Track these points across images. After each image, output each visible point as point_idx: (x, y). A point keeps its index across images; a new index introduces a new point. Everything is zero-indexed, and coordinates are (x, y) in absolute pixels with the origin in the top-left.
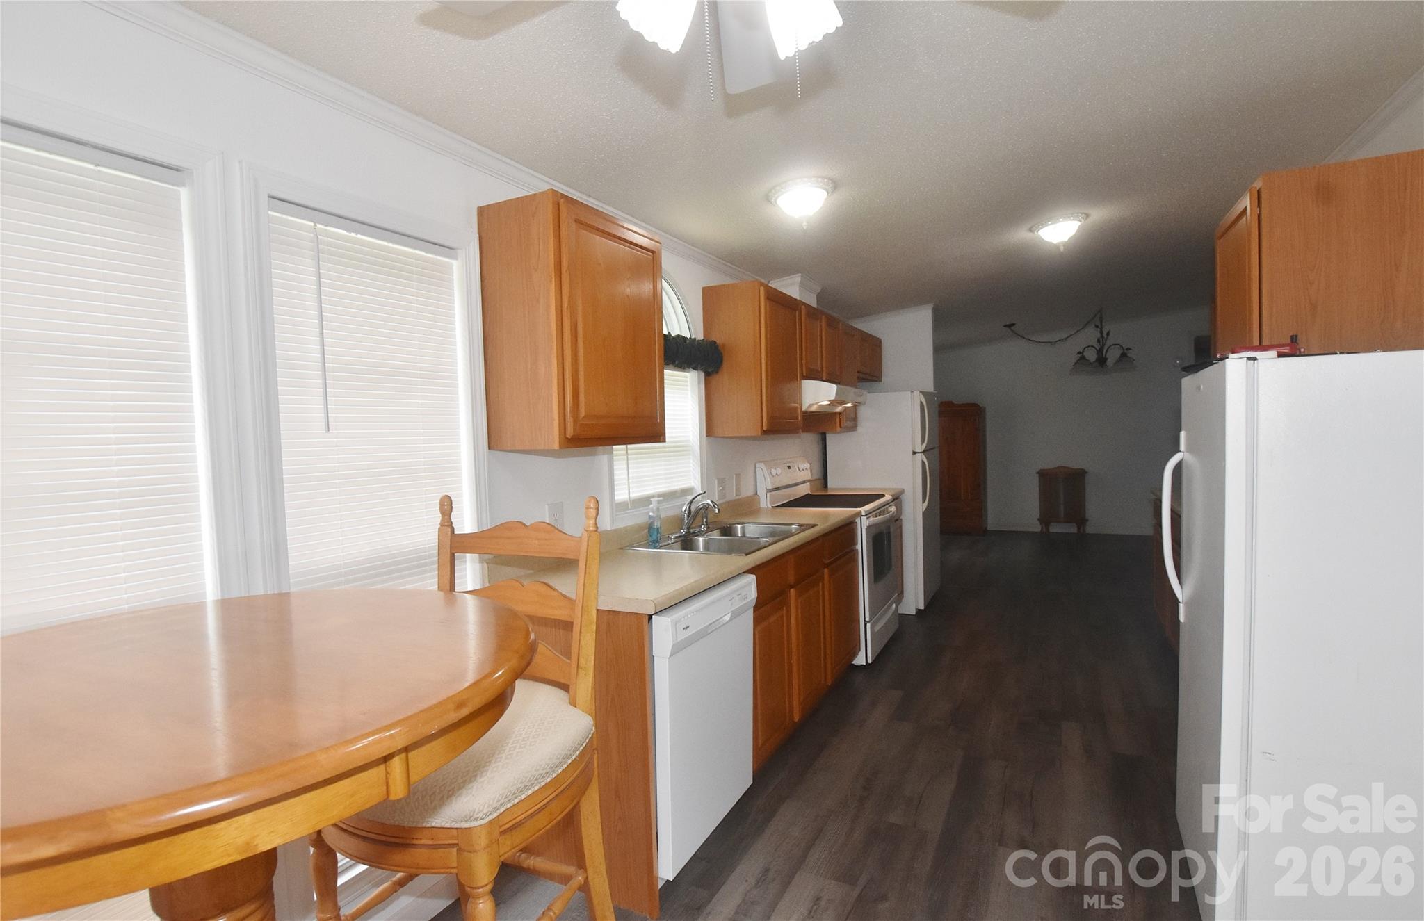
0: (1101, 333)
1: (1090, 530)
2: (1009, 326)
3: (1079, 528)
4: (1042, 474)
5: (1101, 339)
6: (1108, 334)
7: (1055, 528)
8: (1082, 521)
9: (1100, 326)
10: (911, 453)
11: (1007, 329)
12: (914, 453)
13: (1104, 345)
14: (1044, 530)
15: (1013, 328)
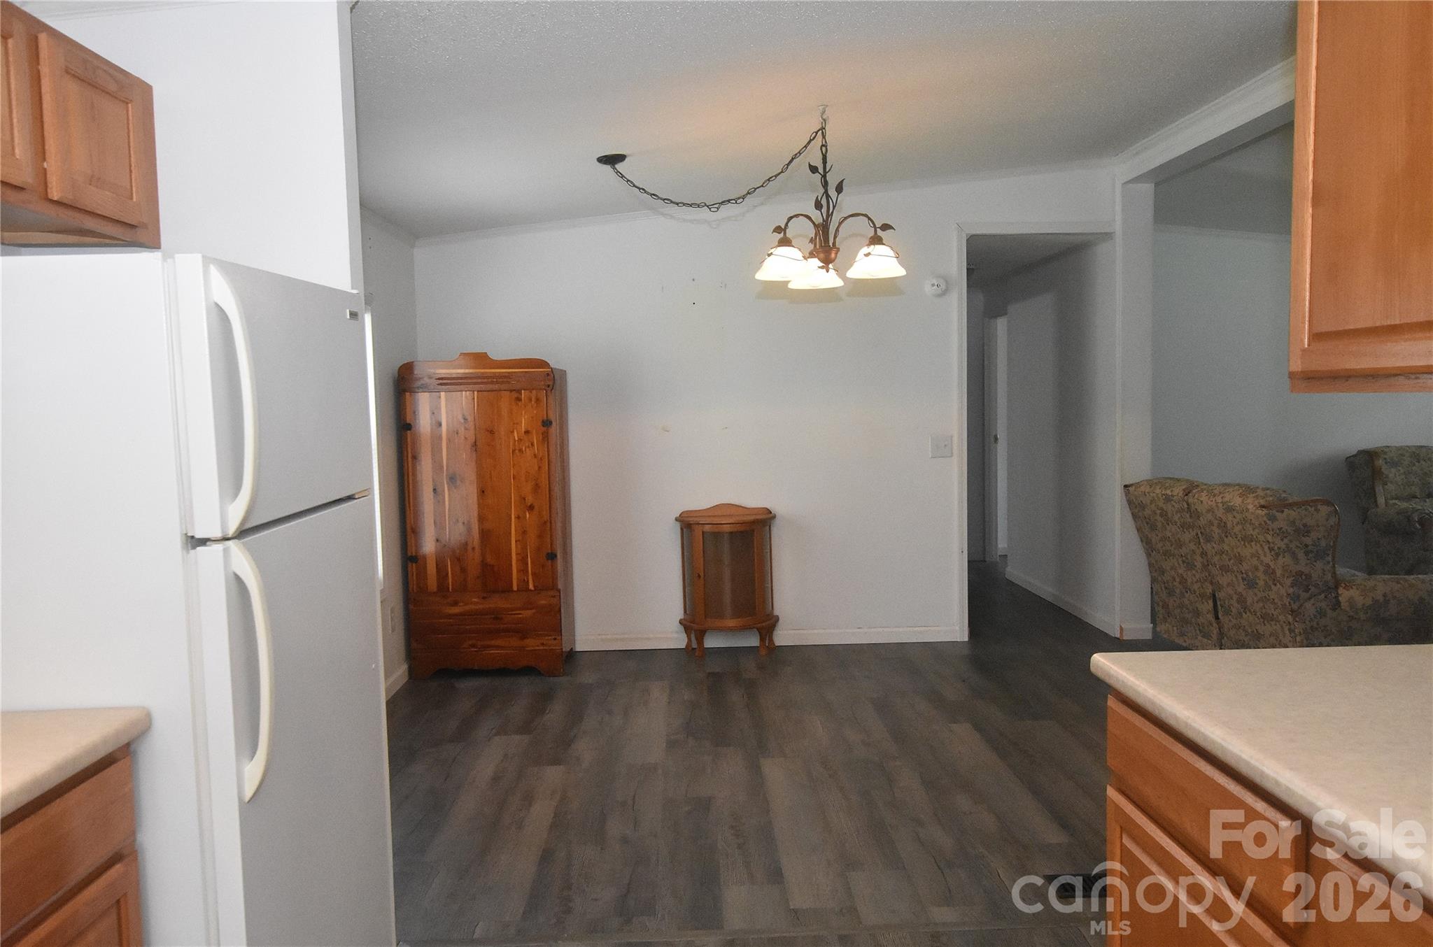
0: (825, 184)
1: (782, 637)
2: (612, 160)
3: (762, 640)
4: (687, 524)
5: (824, 202)
6: (839, 189)
7: (712, 642)
8: (766, 624)
9: (821, 170)
10: (178, 542)
11: (608, 168)
12: (197, 542)
13: (829, 215)
14: (695, 645)
15: (619, 166)
